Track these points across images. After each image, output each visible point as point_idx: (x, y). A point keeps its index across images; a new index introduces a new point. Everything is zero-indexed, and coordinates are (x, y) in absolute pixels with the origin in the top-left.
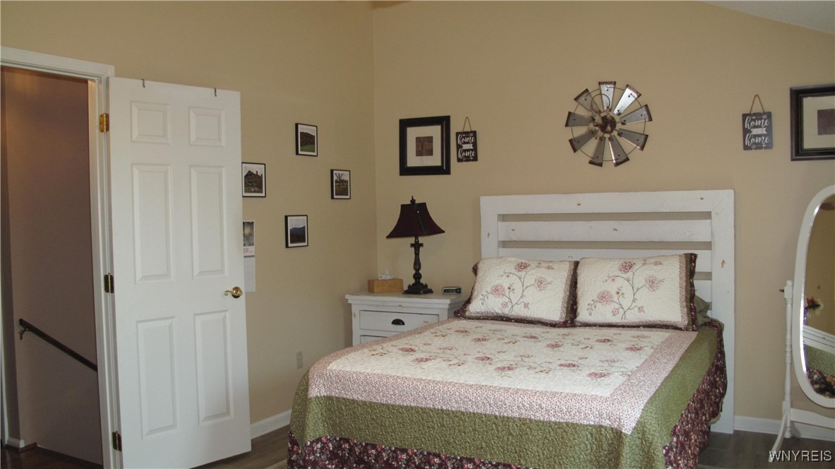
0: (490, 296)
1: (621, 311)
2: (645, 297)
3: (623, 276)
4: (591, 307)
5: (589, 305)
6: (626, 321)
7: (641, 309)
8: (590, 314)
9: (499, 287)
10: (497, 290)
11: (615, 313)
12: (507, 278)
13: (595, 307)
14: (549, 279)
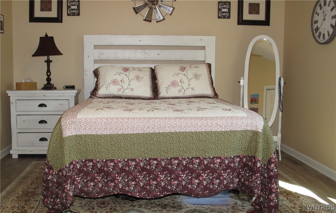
0: (111, 85)
1: (183, 90)
2: (194, 82)
3: (182, 73)
4: (167, 89)
5: (166, 88)
6: (185, 95)
7: (193, 89)
8: (167, 93)
9: (116, 80)
10: (114, 82)
11: (180, 91)
12: (119, 76)
13: (170, 89)
14: (142, 76)
